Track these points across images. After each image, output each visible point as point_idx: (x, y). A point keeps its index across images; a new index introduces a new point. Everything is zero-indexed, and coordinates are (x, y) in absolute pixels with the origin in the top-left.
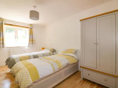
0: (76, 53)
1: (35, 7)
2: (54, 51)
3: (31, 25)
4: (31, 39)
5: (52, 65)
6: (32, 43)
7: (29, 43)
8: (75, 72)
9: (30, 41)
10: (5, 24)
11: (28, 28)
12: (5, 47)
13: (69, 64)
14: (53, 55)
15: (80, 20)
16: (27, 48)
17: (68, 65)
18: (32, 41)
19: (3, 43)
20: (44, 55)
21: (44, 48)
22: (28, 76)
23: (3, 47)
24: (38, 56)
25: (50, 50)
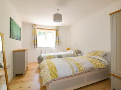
0: (105, 55)
1: (58, 10)
2: (79, 53)
3: (57, 27)
4: (57, 40)
5: (72, 67)
6: (59, 44)
7: (56, 44)
8: (104, 79)
9: (56, 42)
10: (38, 29)
11: (54, 30)
12: (38, 47)
13: (94, 69)
14: (78, 56)
15: (110, 15)
16: (54, 48)
17: (91, 69)
18: (58, 42)
19: (36, 44)
20: (68, 56)
21: (68, 49)
22: (48, 74)
23: (37, 47)
24: (62, 56)
25: (75, 51)
